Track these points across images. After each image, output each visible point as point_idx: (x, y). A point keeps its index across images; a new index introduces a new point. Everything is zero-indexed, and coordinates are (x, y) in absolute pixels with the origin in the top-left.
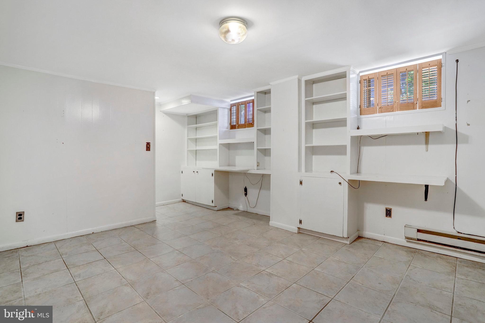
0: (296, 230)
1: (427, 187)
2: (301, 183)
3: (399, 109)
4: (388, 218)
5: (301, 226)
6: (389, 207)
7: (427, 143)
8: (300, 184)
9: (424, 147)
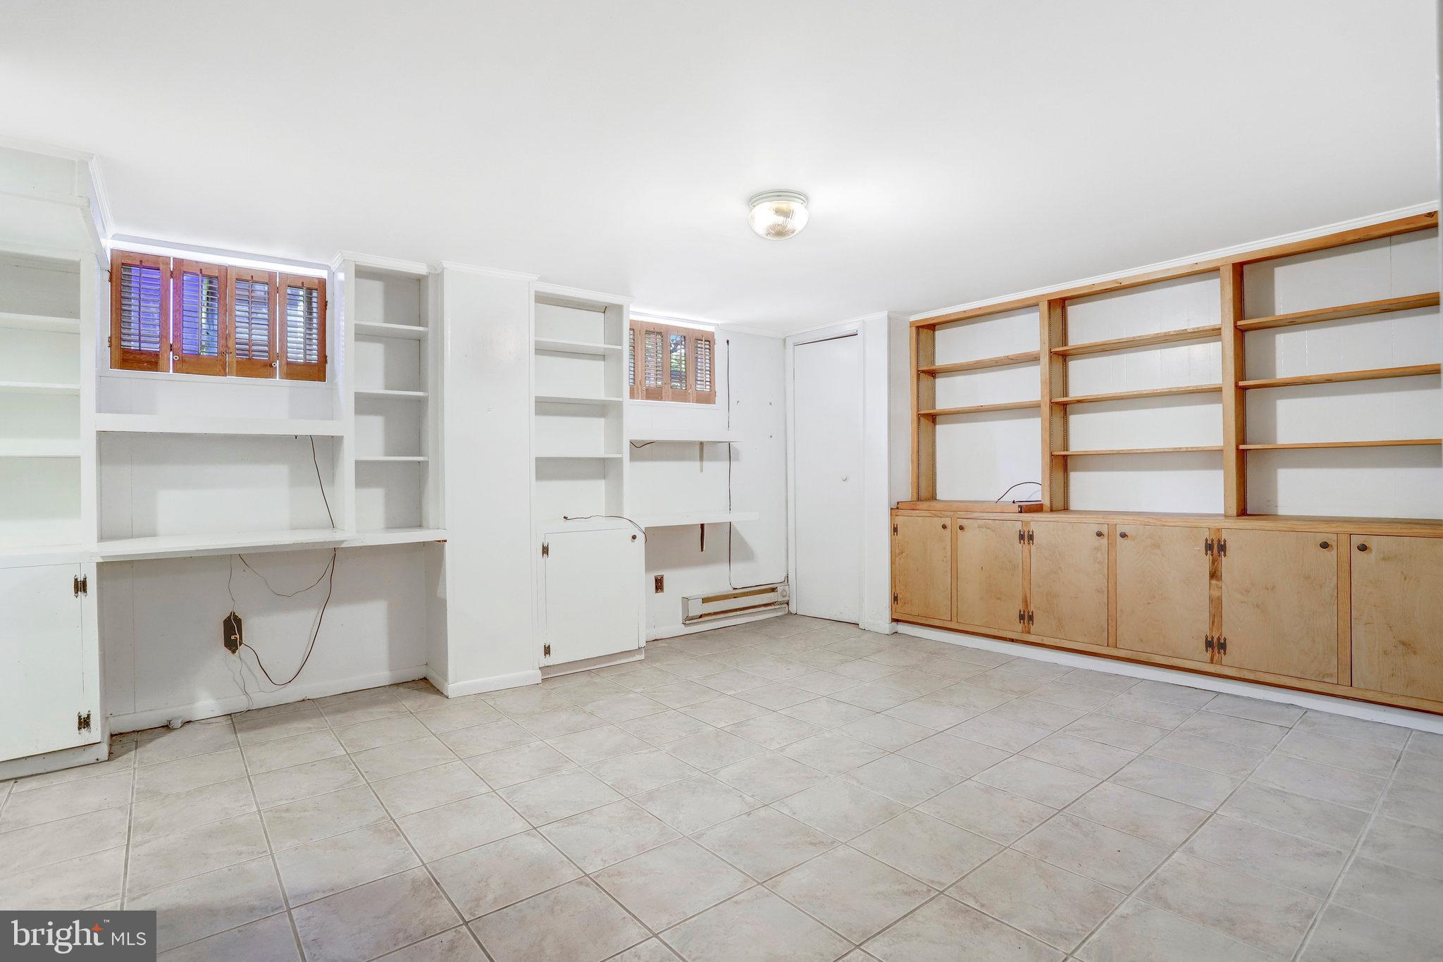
0: (537, 677)
1: (702, 526)
2: (545, 550)
3: (670, 397)
4: (660, 594)
5: (550, 661)
6: (659, 573)
7: (701, 459)
8: (543, 553)
9: (698, 464)
